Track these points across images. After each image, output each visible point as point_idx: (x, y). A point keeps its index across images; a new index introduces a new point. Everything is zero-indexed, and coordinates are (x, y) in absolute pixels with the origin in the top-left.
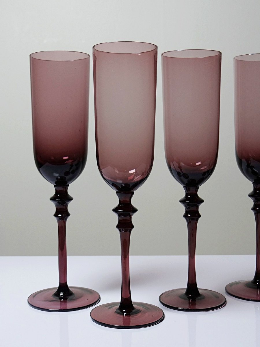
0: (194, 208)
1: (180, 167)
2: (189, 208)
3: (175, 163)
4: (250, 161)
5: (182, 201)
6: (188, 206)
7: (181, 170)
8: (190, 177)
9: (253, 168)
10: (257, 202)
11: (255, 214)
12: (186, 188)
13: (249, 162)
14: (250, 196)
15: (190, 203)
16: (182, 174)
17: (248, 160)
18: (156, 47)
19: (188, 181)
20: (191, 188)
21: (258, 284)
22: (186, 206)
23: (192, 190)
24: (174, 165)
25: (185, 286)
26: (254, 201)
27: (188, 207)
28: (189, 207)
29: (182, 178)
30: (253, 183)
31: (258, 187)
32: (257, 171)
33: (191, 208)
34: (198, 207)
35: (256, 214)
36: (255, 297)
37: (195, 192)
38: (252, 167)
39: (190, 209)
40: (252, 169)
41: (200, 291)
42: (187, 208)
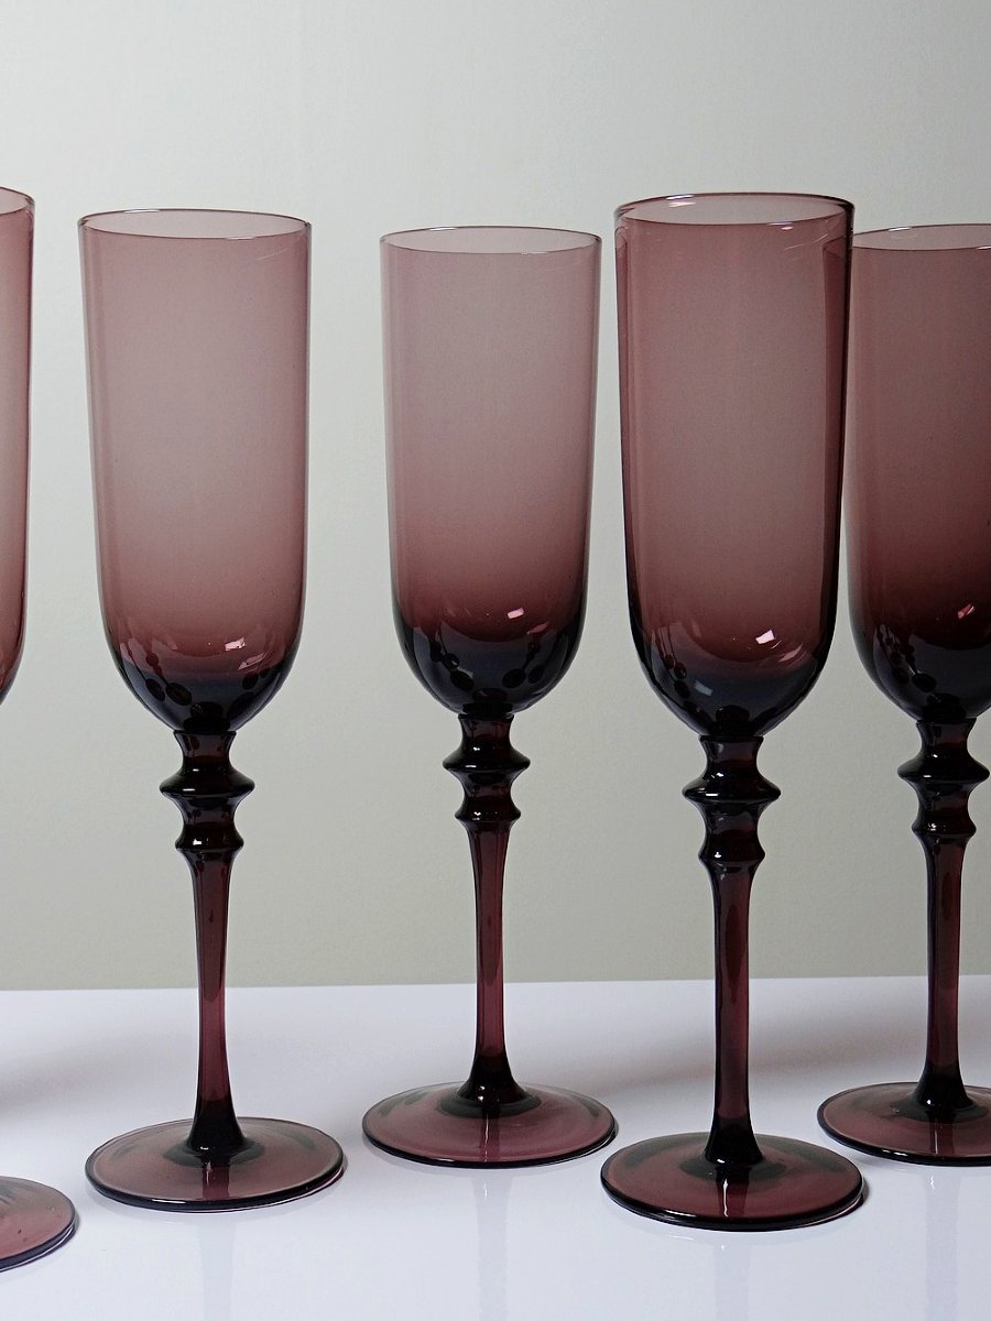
0: (213, 816)
1: (152, 660)
2: (197, 814)
3: (132, 643)
4: (440, 634)
5: (171, 789)
6: (191, 807)
7: (158, 670)
8: (197, 698)
9: (455, 663)
10: (476, 788)
11: (471, 833)
12: (185, 739)
13: (437, 638)
14: (449, 766)
15: (198, 796)
16: (164, 687)
17: (431, 629)
18: (26, 203)
19: (192, 711)
20: (201, 739)
21: (481, 1098)
22: (184, 807)
23: (207, 746)
24: (130, 654)
25: (189, 1112)
26: (467, 787)
27: (191, 809)
28: (194, 808)
29: (168, 701)
30: (461, 717)
31: (477, 734)
32: (470, 674)
33: (203, 812)
34: (229, 811)
35: (473, 836)
36: (471, 1149)
37: (218, 754)
38: (449, 659)
39: (199, 820)
40: (449, 666)
41: (242, 1126)
42: (189, 815)
